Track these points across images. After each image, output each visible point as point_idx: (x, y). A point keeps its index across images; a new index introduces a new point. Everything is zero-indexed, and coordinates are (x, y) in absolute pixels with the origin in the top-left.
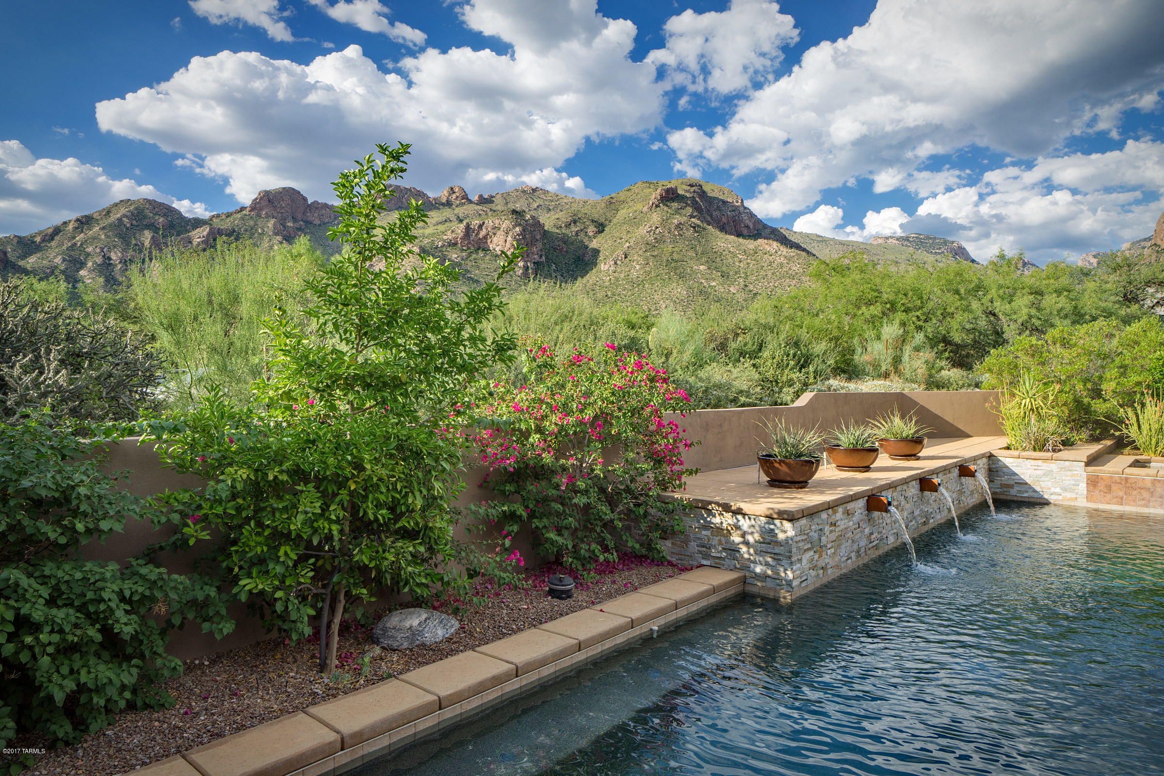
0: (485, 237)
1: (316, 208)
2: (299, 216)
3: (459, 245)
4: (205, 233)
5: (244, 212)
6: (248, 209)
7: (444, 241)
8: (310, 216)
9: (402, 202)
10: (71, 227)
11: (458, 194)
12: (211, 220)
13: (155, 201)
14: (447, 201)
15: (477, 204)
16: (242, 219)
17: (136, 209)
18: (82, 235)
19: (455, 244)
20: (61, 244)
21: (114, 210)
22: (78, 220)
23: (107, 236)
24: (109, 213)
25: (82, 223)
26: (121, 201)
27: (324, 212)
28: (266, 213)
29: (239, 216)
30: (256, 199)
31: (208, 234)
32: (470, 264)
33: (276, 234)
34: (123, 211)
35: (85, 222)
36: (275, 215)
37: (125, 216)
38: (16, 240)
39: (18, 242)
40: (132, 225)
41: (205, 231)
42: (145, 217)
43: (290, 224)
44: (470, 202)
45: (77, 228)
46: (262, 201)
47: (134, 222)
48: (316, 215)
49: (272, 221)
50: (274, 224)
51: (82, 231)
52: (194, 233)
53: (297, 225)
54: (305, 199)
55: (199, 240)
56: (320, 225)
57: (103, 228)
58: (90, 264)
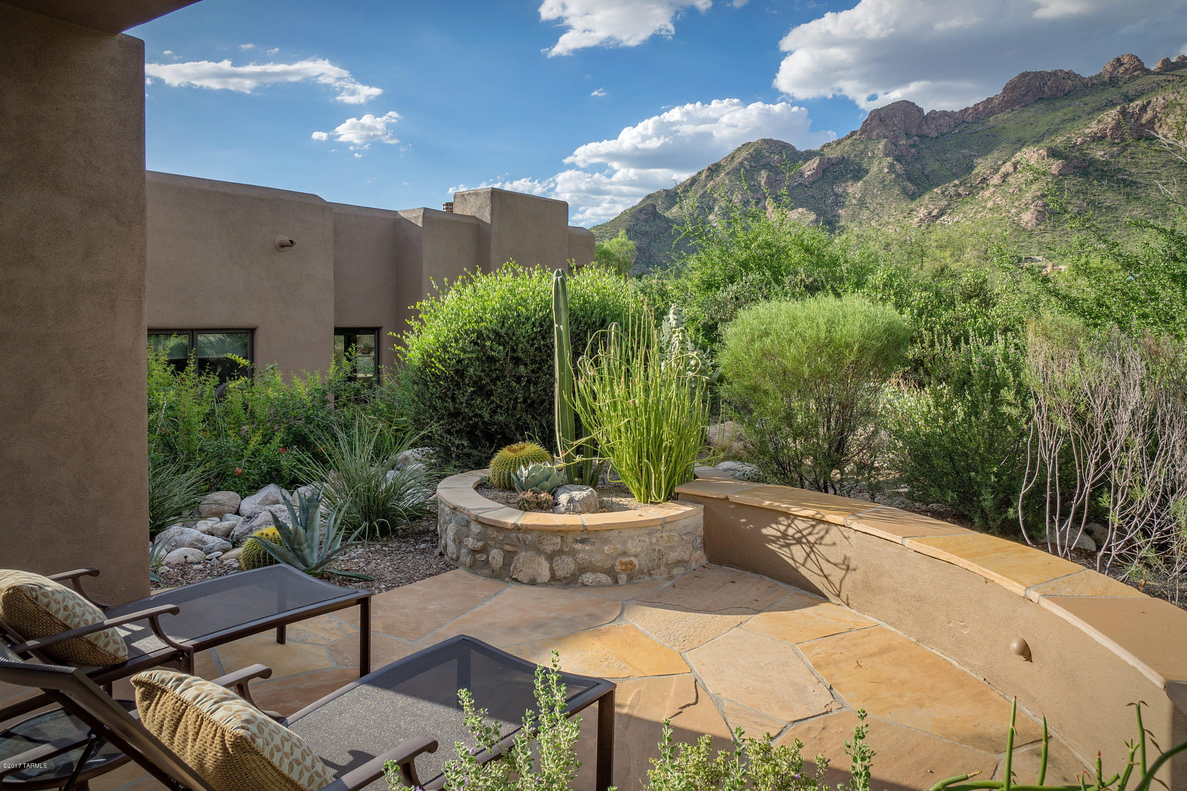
0: (1151, 122)
1: (933, 119)
2: (914, 132)
3: (1109, 139)
4: (815, 165)
5: (854, 137)
6: (859, 132)
7: (1086, 135)
8: (925, 130)
9: (1044, 92)
10: (703, 176)
11: (1127, 66)
12: (822, 150)
13: (771, 140)
14: (1110, 78)
15: (1159, 74)
16: (852, 144)
17: (755, 150)
18: (712, 182)
19: (1103, 138)
20: (696, 192)
21: (737, 155)
22: (709, 169)
23: (731, 181)
24: (733, 158)
25: (712, 171)
26: (743, 145)
27: (942, 121)
28: (877, 134)
29: (849, 141)
30: (867, 120)
31: (818, 166)
32: (1123, 161)
33: (887, 155)
34: (744, 154)
35: (714, 170)
36: (887, 134)
37: (745, 159)
38: (664, 194)
39: (666, 195)
40: (751, 167)
41: (814, 163)
42: (762, 157)
43: (903, 142)
44: (1148, 72)
45: (708, 176)
46: (873, 122)
47: (753, 164)
48: (933, 127)
49: (883, 142)
50: (885, 145)
51: (712, 179)
52: (804, 166)
53: (911, 142)
54: (920, 110)
55: (809, 173)
56: (937, 137)
57: (728, 173)
58: (716, 208)
